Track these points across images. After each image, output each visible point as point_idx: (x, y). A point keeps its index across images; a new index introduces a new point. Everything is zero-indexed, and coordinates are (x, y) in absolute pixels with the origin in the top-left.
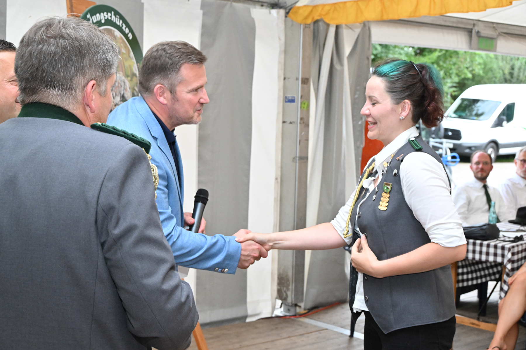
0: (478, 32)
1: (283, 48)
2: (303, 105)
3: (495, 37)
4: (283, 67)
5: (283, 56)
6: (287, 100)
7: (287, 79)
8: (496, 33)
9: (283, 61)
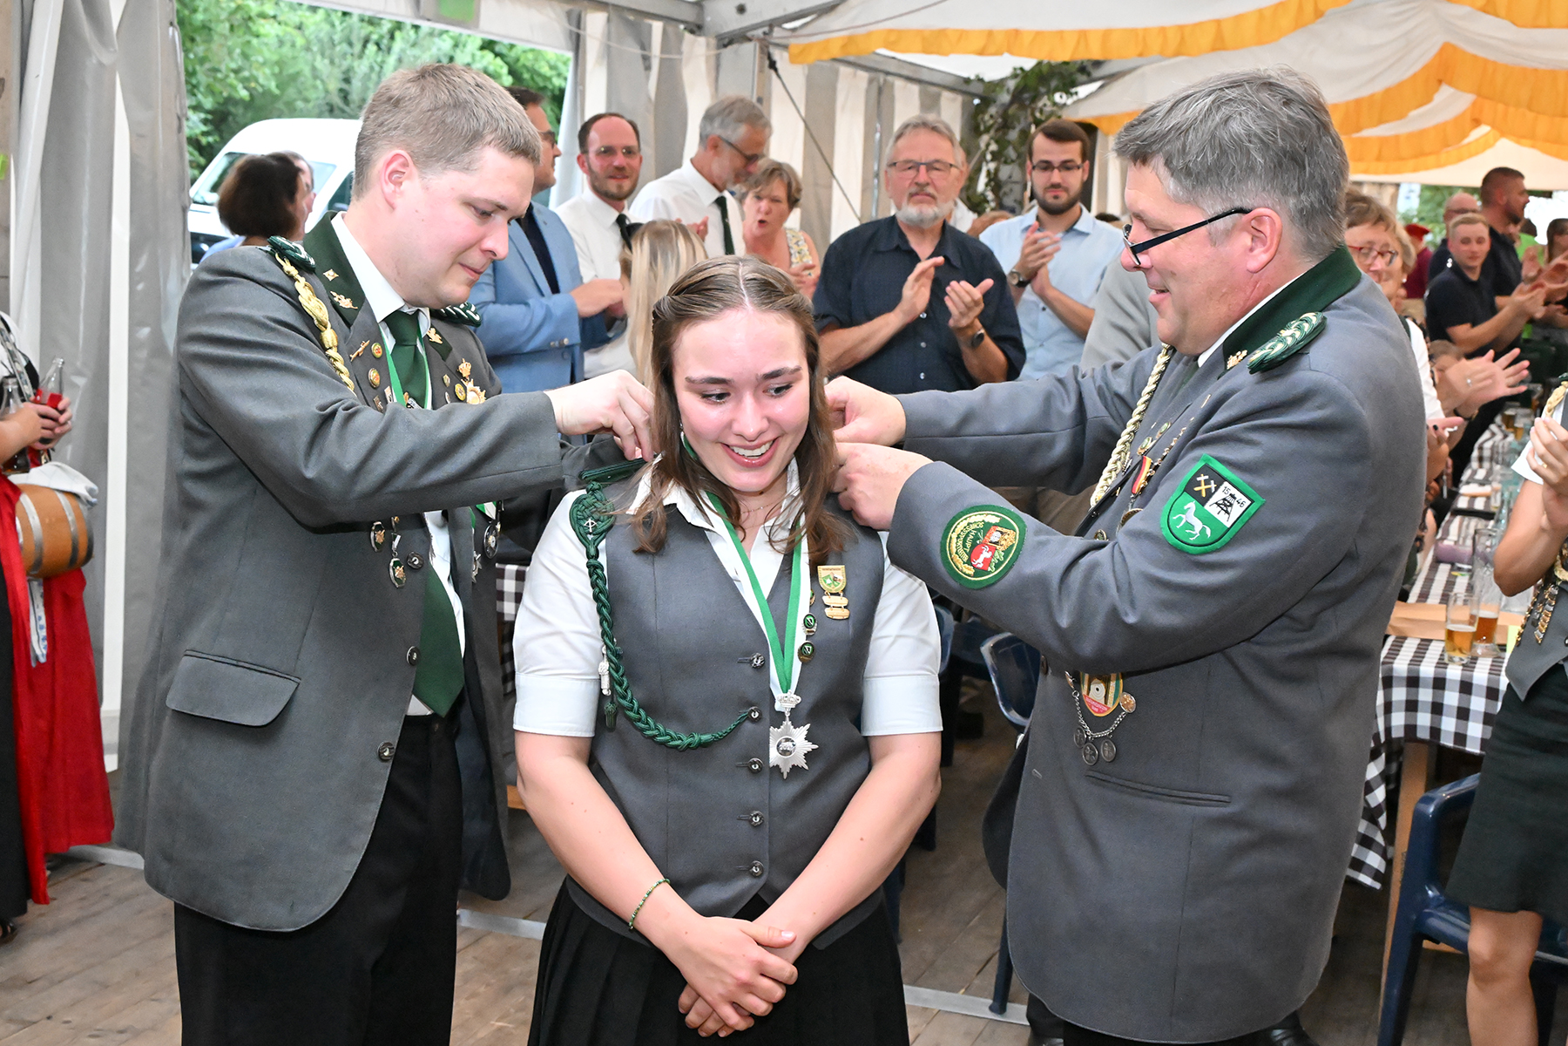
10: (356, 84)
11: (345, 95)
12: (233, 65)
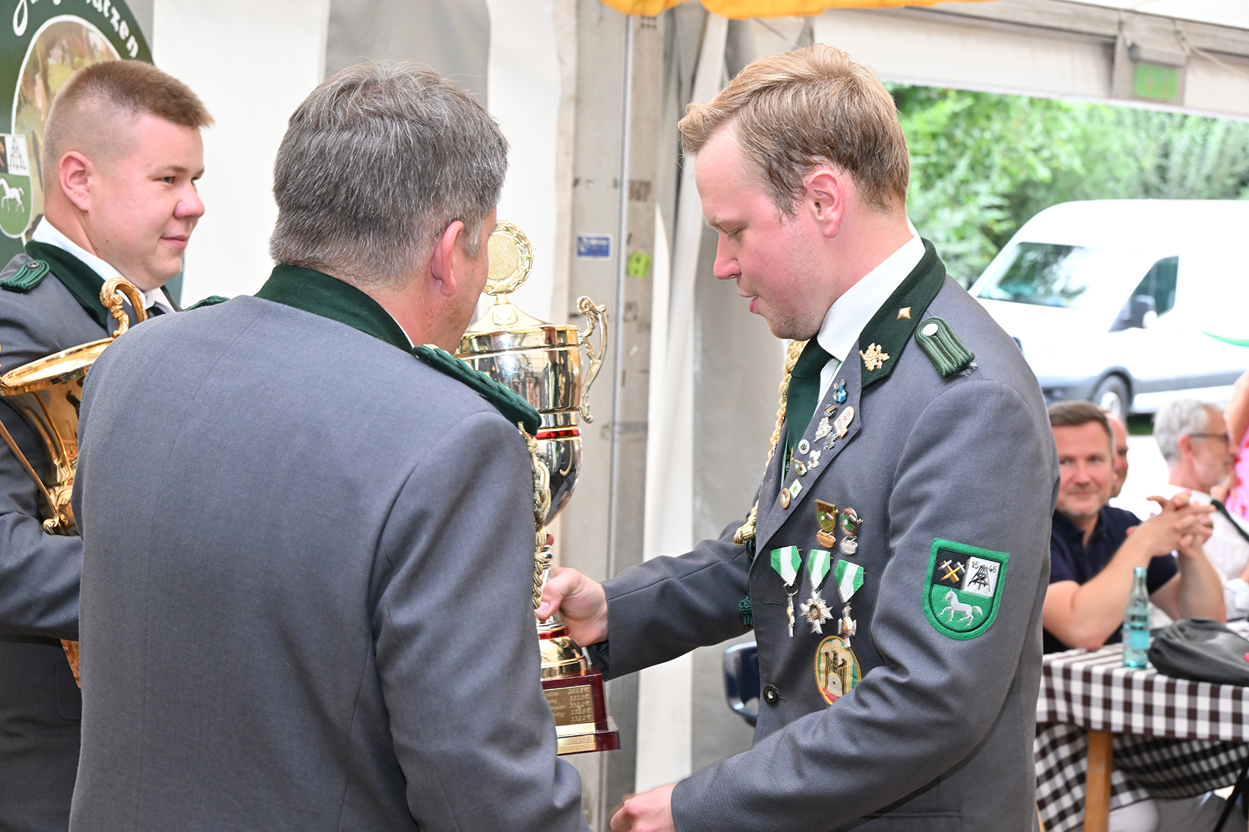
0: (1133, 48)
1: (572, 90)
2: (634, 265)
3: (1181, 61)
4: (571, 147)
5: (571, 114)
6: (583, 249)
7: (582, 183)
8: (1183, 49)
9: (570, 127)
10: (1176, 160)
11: (1162, 171)
12: (1032, 144)
